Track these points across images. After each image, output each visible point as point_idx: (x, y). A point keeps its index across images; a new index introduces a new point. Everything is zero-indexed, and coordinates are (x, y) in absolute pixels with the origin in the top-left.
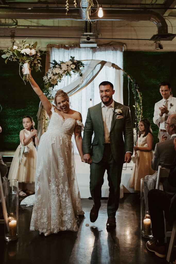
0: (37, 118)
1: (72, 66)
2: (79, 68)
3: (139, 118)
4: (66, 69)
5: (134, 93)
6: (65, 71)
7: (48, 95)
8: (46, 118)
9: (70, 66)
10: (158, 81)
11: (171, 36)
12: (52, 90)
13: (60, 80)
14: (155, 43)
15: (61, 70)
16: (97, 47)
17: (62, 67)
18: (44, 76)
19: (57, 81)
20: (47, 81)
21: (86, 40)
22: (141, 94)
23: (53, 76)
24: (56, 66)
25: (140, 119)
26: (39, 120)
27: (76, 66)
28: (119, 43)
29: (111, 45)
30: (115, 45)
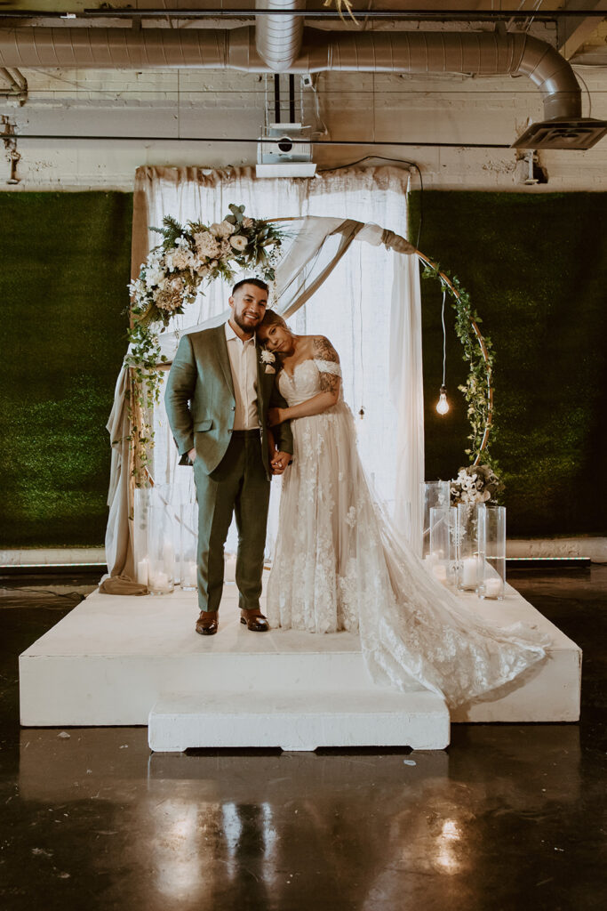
0: (109, 435)
1: (234, 240)
2: (261, 249)
3: (480, 433)
4: (212, 254)
5: (462, 342)
6: (209, 260)
7: (147, 350)
8: (142, 437)
9: (229, 239)
10: (528, 298)
11: (595, 129)
12: (163, 330)
13: (191, 296)
14: (520, 162)
15: (194, 257)
16: (315, 177)
17: (197, 244)
18: (132, 281)
19: (181, 297)
20: (142, 299)
21: (275, 149)
22: (490, 345)
23: (166, 281)
24: (178, 241)
25: (482, 435)
26: (115, 442)
27: (249, 241)
28: (394, 163)
29: (364, 170)
30: (378, 168)
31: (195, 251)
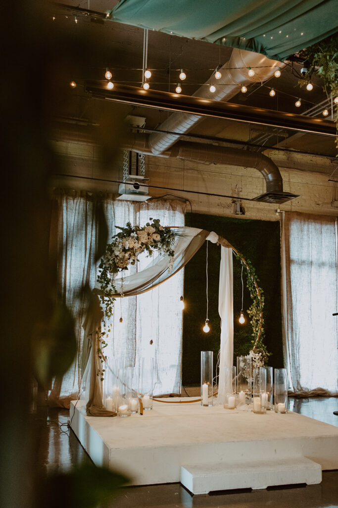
1: (155, 236)
4: (145, 241)
5: (250, 290)
6: (143, 244)
9: (152, 235)
11: (286, 197)
13: (133, 261)
14: (233, 204)
15: (137, 243)
17: (139, 236)
19: (128, 262)
21: (132, 187)
22: (262, 292)
23: (123, 253)
24: (132, 234)
27: (161, 237)
28: (179, 199)
29: (165, 200)
30: (172, 200)
31: (138, 240)
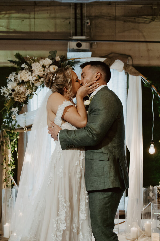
7: (11, 122)
9: (49, 67)
12: (18, 112)
13: (31, 95)
15: (31, 75)
17: (33, 68)
18: (2, 87)
19: (26, 95)
20: (7, 96)
23: (18, 87)
24: (23, 66)
31: (32, 72)
